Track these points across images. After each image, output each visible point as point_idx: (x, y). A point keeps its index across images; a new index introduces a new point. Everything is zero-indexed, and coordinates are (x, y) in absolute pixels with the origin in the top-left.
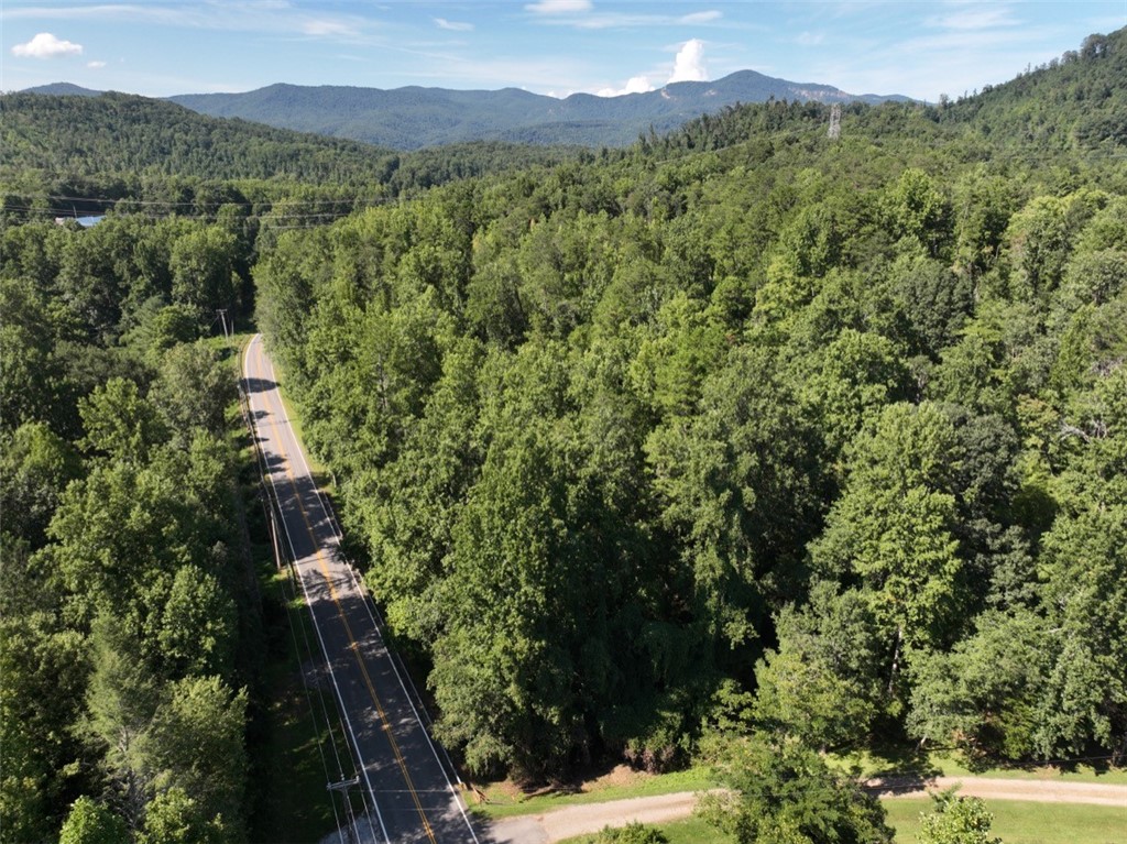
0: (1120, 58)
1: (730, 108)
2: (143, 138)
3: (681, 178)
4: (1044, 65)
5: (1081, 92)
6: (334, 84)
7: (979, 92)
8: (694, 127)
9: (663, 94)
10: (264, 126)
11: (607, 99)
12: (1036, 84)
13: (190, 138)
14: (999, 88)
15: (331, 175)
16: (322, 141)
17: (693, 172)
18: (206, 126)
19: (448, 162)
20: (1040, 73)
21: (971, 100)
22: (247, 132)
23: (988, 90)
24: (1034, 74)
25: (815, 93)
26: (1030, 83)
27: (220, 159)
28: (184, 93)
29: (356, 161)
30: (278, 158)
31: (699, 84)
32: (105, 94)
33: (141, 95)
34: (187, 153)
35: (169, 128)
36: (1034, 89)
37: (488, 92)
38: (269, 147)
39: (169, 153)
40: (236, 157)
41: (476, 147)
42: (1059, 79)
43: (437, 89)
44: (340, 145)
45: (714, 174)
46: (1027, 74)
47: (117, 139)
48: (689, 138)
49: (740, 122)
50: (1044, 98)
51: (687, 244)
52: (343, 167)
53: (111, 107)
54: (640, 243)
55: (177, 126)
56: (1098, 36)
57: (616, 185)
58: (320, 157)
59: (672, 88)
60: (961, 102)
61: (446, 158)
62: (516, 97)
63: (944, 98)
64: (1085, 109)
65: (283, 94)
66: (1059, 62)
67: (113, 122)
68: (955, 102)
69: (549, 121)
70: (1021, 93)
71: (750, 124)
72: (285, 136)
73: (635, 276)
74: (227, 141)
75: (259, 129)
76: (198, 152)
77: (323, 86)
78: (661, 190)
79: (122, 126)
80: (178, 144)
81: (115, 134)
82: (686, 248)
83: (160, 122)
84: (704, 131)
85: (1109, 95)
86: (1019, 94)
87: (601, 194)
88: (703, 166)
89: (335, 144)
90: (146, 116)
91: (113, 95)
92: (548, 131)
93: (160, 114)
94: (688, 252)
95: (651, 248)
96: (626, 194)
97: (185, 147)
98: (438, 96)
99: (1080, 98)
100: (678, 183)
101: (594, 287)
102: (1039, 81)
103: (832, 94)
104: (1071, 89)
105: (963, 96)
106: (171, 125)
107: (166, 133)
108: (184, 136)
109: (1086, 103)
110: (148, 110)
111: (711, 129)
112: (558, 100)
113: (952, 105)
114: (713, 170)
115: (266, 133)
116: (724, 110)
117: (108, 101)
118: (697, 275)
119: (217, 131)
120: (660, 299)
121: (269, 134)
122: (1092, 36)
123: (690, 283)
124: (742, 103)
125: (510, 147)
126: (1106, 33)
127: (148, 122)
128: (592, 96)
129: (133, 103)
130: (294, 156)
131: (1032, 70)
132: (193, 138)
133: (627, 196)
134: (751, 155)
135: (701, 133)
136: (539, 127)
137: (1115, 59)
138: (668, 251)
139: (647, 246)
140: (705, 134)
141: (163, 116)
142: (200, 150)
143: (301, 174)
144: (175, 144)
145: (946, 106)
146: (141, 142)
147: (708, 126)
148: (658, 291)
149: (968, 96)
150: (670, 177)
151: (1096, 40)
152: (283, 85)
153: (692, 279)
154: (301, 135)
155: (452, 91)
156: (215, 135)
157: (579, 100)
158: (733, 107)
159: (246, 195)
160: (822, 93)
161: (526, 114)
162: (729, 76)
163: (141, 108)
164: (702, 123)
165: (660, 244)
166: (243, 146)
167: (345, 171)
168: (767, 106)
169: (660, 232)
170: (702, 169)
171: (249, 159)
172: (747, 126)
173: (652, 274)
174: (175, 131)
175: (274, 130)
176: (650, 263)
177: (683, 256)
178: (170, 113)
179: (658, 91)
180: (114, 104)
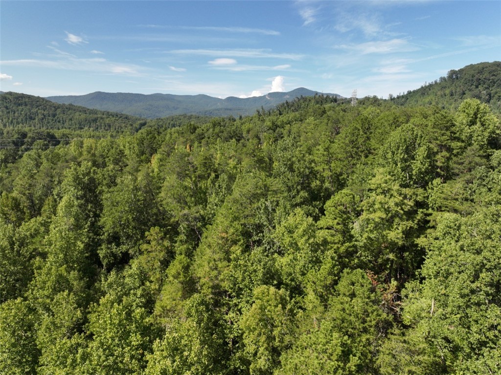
0: (466, 79)
1: (298, 98)
2: (22, 112)
3: (279, 124)
4: (432, 82)
5: (452, 93)
6: (123, 92)
7: (406, 93)
8: (282, 107)
9: (267, 97)
10: (84, 107)
11: (243, 99)
12: (430, 90)
13: (45, 113)
14: (414, 92)
15: (112, 128)
16: (111, 114)
17: (285, 121)
18: (54, 107)
19: (169, 124)
20: (431, 86)
21: (403, 97)
22: (75, 110)
23: (409, 93)
24: (428, 86)
26: (428, 89)
27: (59, 122)
28: (54, 96)
29: (124, 123)
30: (87, 121)
31: (282, 93)
32: (7, 93)
33: (25, 93)
34: (43, 119)
35: (36, 108)
36: (430, 92)
37: (191, 96)
38: (83, 116)
39: (34, 119)
40: (67, 121)
41: (182, 117)
42: (440, 88)
43: (169, 94)
44: (119, 116)
45: (297, 122)
46: (425, 86)
47: (9, 113)
48: (280, 111)
49: (303, 104)
50: (436, 95)
51: (294, 159)
52: (118, 125)
53: (9, 99)
54: (256, 159)
55: (40, 107)
56: (453, 70)
57: (243, 127)
58: (107, 121)
59: (270, 95)
60: (398, 97)
61: (169, 122)
62: (204, 98)
63: (391, 96)
64: (456, 100)
65: (99, 96)
66: (438, 82)
67: (8, 105)
68: (396, 97)
69: (218, 108)
70: (424, 94)
71: (308, 105)
72: (94, 112)
73: (250, 187)
74: (64, 114)
75: (81, 109)
76: (48, 119)
77: (118, 93)
78: (268, 130)
79: (13, 107)
80: (39, 115)
81: (8, 111)
82: (293, 163)
83: (32, 106)
84: (287, 108)
85: (464, 94)
86: (423, 94)
87: (234, 132)
88: (290, 118)
89: (117, 116)
90: (25, 102)
91: (10, 93)
93: (32, 102)
94: (296, 166)
95: (265, 162)
96: (248, 132)
97: (43, 116)
98: (169, 97)
99: (452, 95)
100: (277, 126)
101: (217, 194)
102: (431, 88)
104: (447, 91)
105: (399, 95)
106: (37, 106)
107: (34, 110)
108: (43, 112)
109: (456, 97)
110: (27, 100)
111: (289, 107)
112: (222, 99)
113: (394, 99)
114: (296, 120)
115: (84, 111)
116: (296, 99)
117: (8, 96)
118: (302, 184)
119: (59, 110)
120: (274, 210)
121: (85, 111)
122: (451, 71)
123: (298, 192)
124: (303, 96)
125: (198, 117)
126: (457, 69)
127: (26, 105)
128: (236, 98)
129: (20, 97)
130: (95, 120)
131: (427, 84)
132: (47, 112)
133: (249, 133)
134: (314, 114)
135: (285, 109)
136: (213, 110)
137: (464, 79)
138: (276, 164)
139: (260, 161)
140: (287, 109)
141: (34, 103)
142: (49, 118)
143: (97, 128)
144: (38, 115)
145: (392, 99)
146: (21, 114)
147: (288, 106)
148: (271, 202)
149: (401, 95)
150: (273, 123)
151: (453, 73)
152: (100, 92)
153: (299, 187)
154: (101, 112)
156: (58, 111)
157: (231, 99)
158: (299, 98)
159: (57, 137)
161: (208, 105)
162: (295, 90)
163: (23, 99)
164: (285, 105)
165: (270, 159)
166: (71, 116)
167: (119, 127)
168: (315, 97)
169: (269, 151)
170: (290, 120)
171: (73, 122)
172: (306, 106)
173: (265, 186)
174: (39, 109)
175: (88, 109)
176: (263, 174)
177: (291, 169)
178: (38, 101)
179: (265, 96)
180: (10, 97)
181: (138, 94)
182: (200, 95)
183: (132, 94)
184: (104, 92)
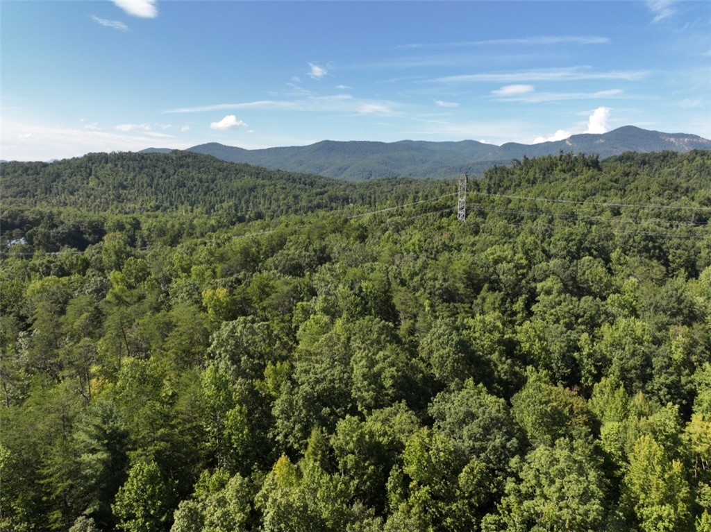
6: (357, 140)
9: (567, 142)
11: (528, 146)
25: (681, 139)
31: (593, 135)
37: (453, 143)
40: (223, 189)
43: (422, 141)
62: (472, 145)
65: (327, 147)
77: (351, 141)
92: (479, 166)
98: (421, 146)
103: (695, 140)
112: (496, 146)
128: (518, 144)
136: (474, 164)
152: (328, 141)
155: (431, 142)
157: (509, 147)
160: (686, 140)
161: (473, 156)
162: (615, 130)
179: (564, 140)
180: (174, 157)
181: (377, 142)
182: (465, 141)
183: (369, 142)
184: (333, 141)
